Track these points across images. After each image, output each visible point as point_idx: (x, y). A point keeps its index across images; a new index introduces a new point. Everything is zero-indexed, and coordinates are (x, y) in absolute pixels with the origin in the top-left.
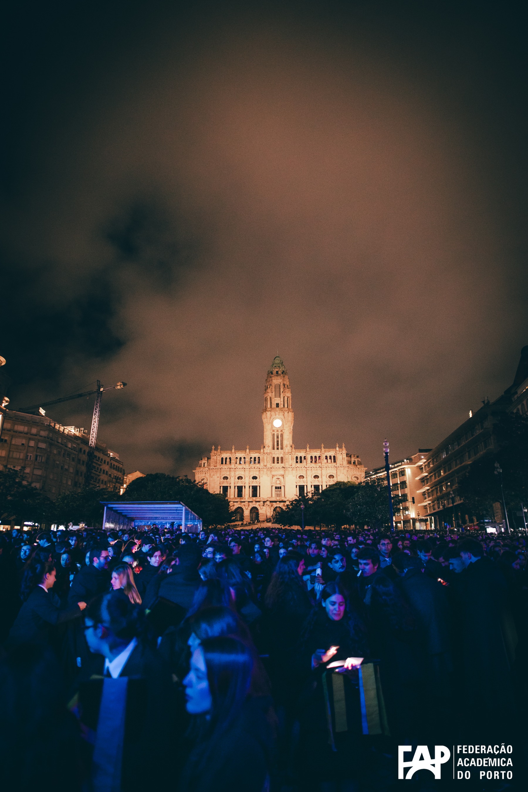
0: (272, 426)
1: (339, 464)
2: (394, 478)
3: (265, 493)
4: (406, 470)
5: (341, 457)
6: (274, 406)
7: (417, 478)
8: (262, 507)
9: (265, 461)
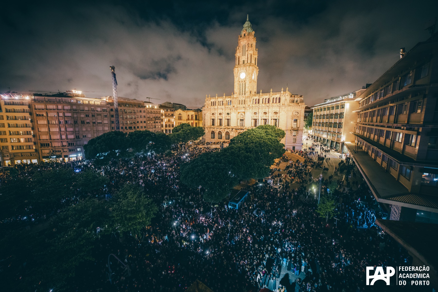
0: (239, 78)
1: (282, 104)
2: (337, 109)
3: (233, 124)
4: (346, 104)
5: (284, 98)
6: (241, 62)
7: (354, 112)
8: (231, 132)
9: (234, 103)
